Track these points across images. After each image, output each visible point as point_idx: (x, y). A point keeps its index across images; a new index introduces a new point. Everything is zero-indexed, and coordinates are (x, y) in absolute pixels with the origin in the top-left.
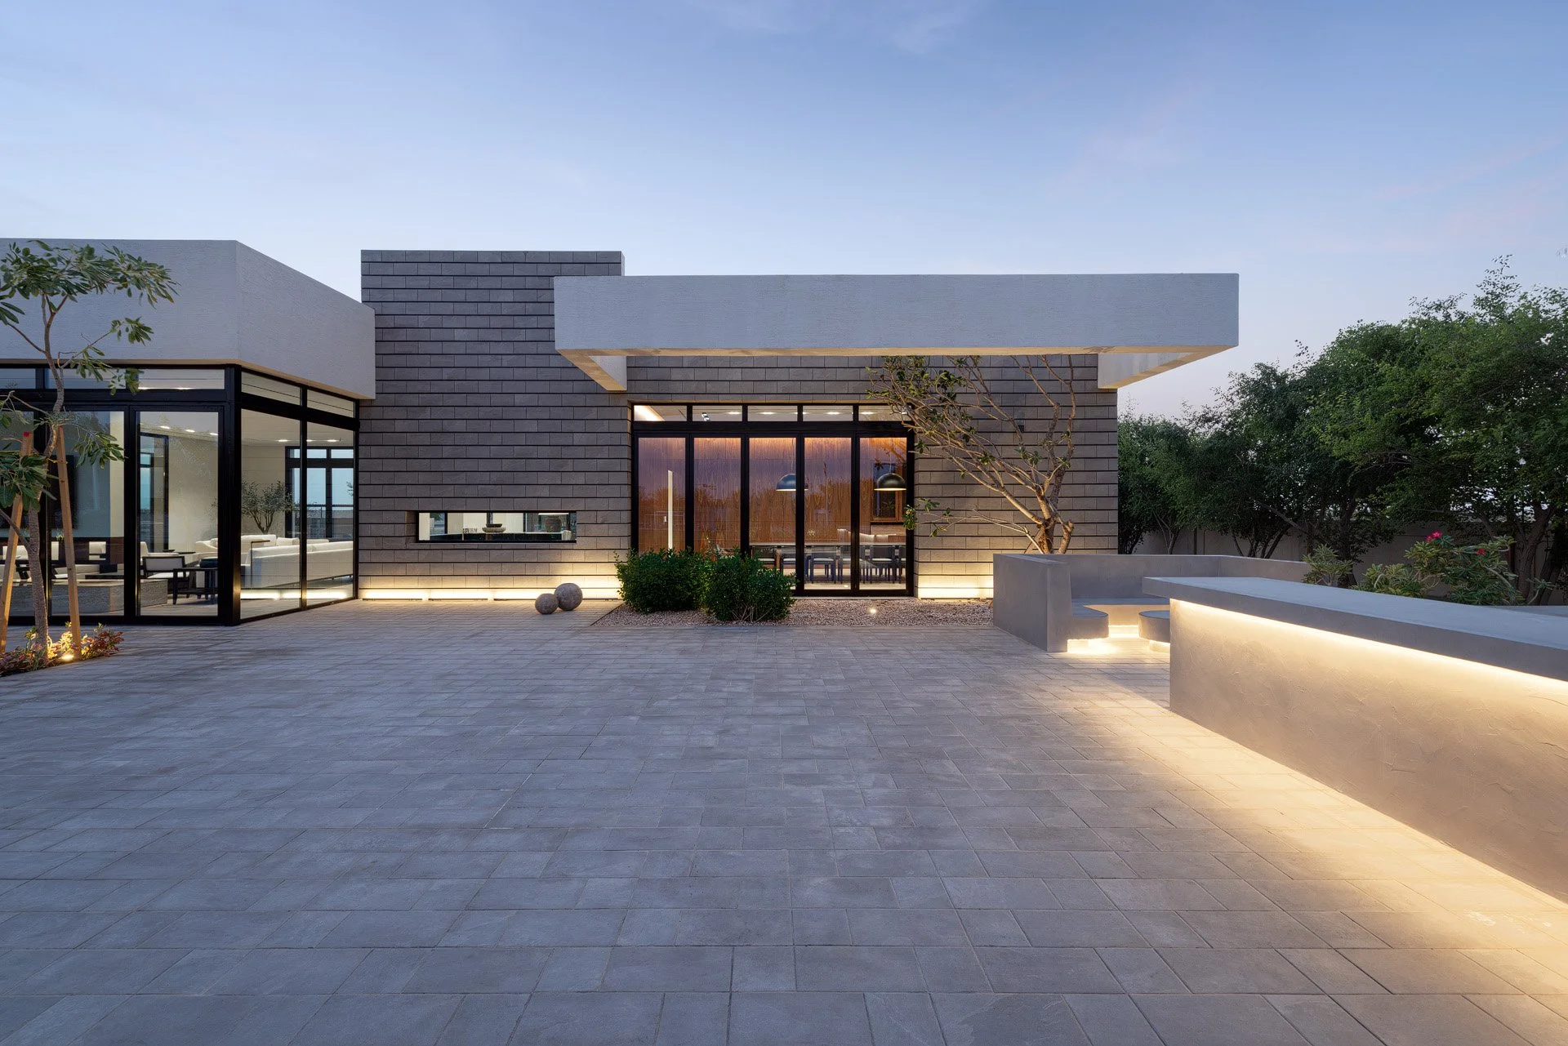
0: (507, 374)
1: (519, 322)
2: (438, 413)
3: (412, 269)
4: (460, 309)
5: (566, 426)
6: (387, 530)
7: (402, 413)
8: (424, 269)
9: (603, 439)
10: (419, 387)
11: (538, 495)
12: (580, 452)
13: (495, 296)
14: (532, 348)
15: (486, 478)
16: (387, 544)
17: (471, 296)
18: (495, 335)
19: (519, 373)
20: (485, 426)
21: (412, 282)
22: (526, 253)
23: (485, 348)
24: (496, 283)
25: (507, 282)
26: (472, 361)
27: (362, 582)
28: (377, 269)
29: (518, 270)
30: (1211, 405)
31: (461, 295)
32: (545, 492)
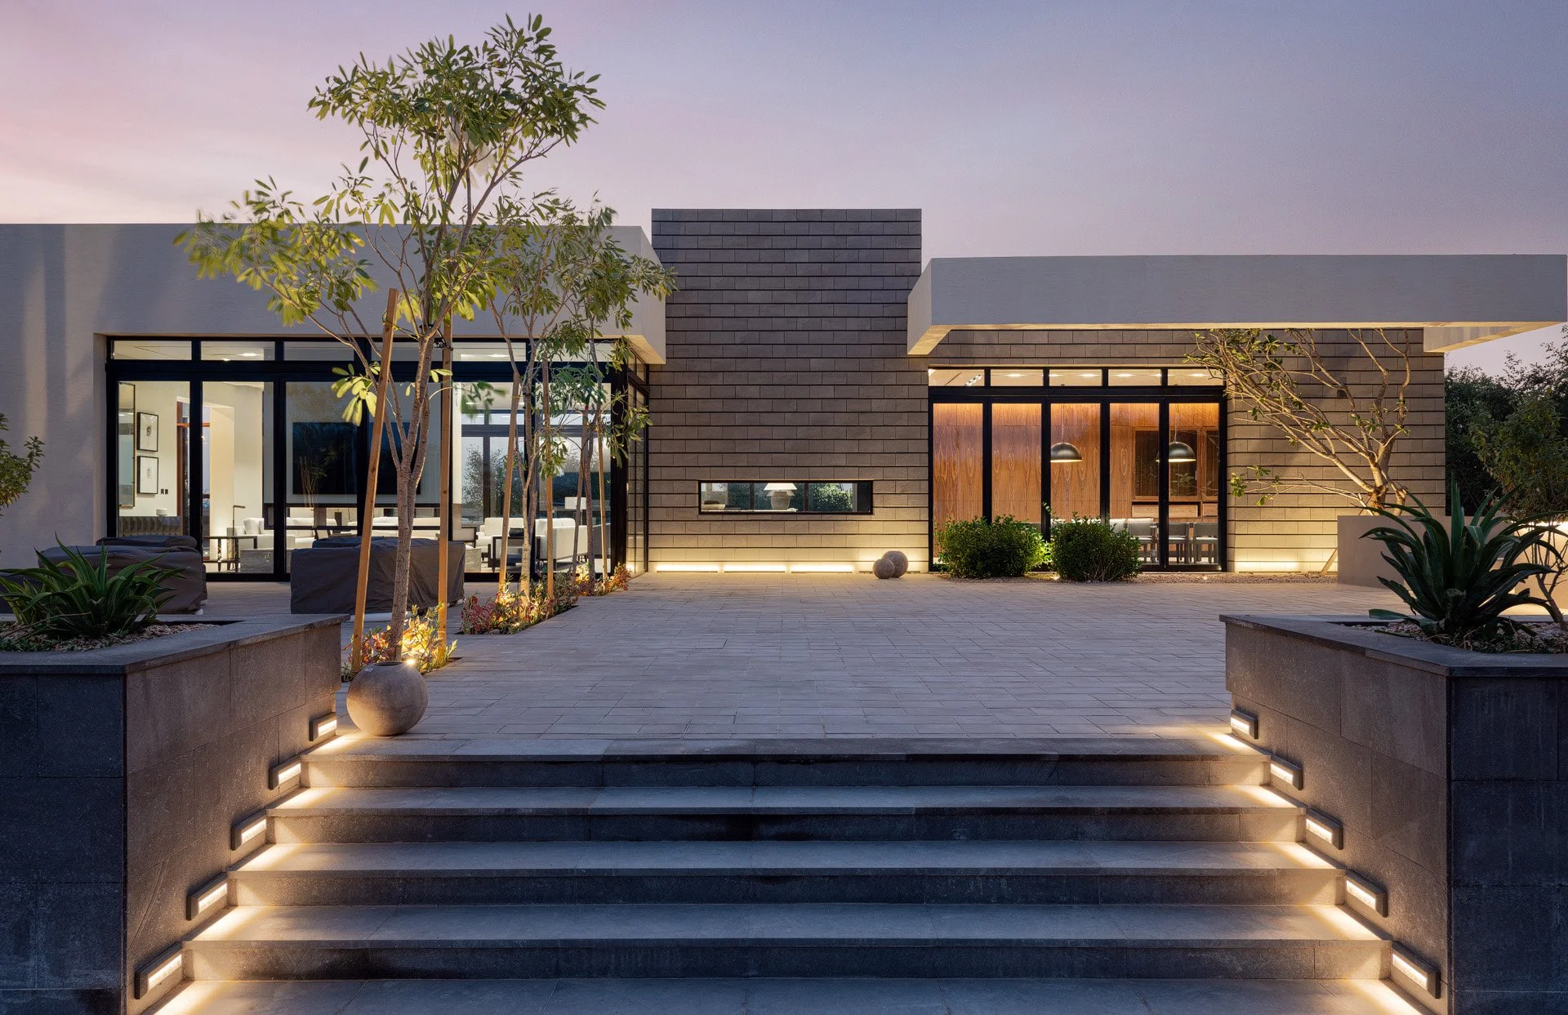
0: (803, 337)
1: (815, 283)
2: (730, 379)
3: (704, 228)
4: (753, 269)
5: (864, 392)
6: (678, 500)
7: (693, 378)
8: (716, 228)
9: (903, 406)
10: (711, 351)
11: (834, 463)
12: (879, 419)
13: (790, 256)
14: (828, 310)
15: (779, 446)
16: (679, 515)
17: (765, 256)
18: (791, 297)
19: (815, 337)
20: (779, 392)
21: (703, 242)
22: (822, 211)
23: (779, 311)
24: (791, 242)
25: (803, 242)
26: (766, 324)
27: (652, 554)
28: (669, 229)
29: (814, 229)
30: (1543, 363)
31: (754, 256)
32: (842, 460)
